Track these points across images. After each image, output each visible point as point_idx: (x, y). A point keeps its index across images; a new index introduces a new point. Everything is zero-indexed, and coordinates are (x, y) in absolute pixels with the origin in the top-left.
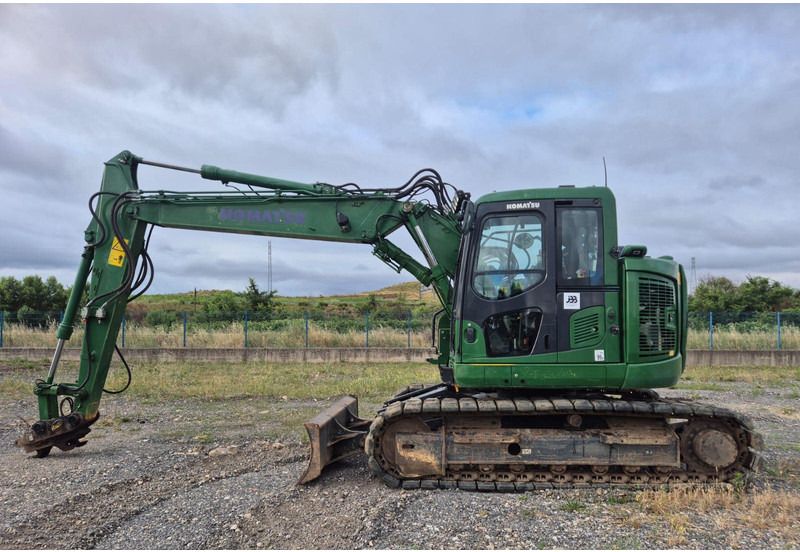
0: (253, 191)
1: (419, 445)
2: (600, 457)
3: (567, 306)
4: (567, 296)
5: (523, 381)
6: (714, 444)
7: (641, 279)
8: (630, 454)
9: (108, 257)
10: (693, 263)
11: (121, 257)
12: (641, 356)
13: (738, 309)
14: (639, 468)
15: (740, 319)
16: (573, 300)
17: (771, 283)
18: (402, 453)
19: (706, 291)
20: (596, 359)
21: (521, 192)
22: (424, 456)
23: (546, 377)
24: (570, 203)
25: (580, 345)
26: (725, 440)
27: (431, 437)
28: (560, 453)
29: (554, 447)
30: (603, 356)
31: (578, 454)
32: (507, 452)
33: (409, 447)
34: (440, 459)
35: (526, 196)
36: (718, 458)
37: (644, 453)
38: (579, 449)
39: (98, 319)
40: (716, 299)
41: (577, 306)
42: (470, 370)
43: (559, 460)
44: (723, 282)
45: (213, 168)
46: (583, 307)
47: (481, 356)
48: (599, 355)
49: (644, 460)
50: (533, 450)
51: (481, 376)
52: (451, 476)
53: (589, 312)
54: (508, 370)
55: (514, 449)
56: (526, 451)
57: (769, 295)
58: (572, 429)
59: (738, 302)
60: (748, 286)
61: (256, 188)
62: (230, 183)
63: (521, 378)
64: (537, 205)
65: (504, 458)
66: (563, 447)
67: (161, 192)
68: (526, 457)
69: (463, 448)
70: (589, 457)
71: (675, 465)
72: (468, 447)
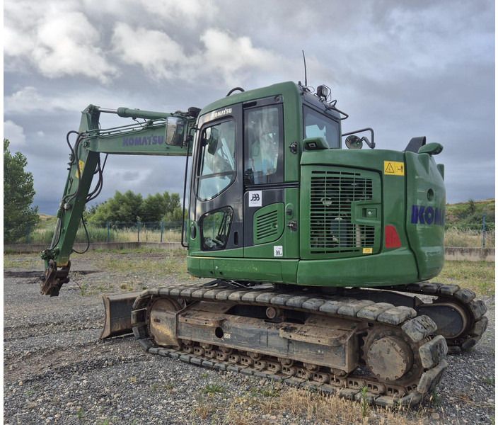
1: (163, 320)
2: (280, 349)
3: (251, 204)
4: (251, 194)
5: (221, 273)
6: (380, 352)
7: (313, 172)
8: (304, 351)
12: (312, 252)
14: (314, 367)
16: (256, 197)
18: (154, 325)
20: (275, 255)
22: (165, 330)
23: (236, 270)
24: (255, 104)
25: (261, 240)
26: (392, 350)
27: (170, 315)
28: (250, 340)
29: (247, 335)
30: (281, 252)
31: (263, 344)
32: (214, 334)
33: (157, 321)
34: (174, 333)
36: (385, 368)
37: (317, 352)
38: (264, 339)
41: (259, 204)
43: (250, 347)
46: (264, 204)
47: (198, 250)
48: (278, 250)
49: (317, 359)
50: (232, 335)
53: (268, 209)
54: (212, 263)
55: (219, 333)
56: (227, 336)
58: (267, 320)
63: (221, 270)
65: (212, 340)
66: (252, 335)
68: (227, 341)
69: (188, 327)
70: (271, 347)
71: (342, 368)
72: (190, 326)
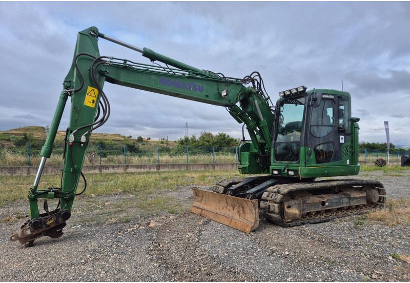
0: (168, 68)
1: (293, 206)
2: (347, 203)
3: (340, 142)
4: (341, 137)
5: (328, 174)
8: (354, 201)
9: (84, 100)
10: (187, 125)
11: (93, 101)
13: (217, 146)
14: (357, 206)
15: (217, 150)
16: (342, 139)
17: (226, 136)
18: (287, 210)
19: (204, 138)
20: (347, 164)
21: (327, 90)
22: (294, 211)
23: (335, 172)
25: (344, 158)
27: (297, 202)
28: (337, 203)
29: (334, 201)
30: (349, 162)
31: (341, 203)
32: (321, 205)
33: (289, 207)
34: (300, 211)
35: (329, 93)
37: (358, 200)
38: (341, 201)
39: (81, 143)
40: (208, 142)
41: (343, 142)
42: (310, 169)
43: (336, 206)
44: (210, 134)
45: (150, 50)
46: (345, 142)
47: (314, 163)
49: (358, 203)
50: (329, 203)
51: (313, 173)
52: (306, 218)
54: (323, 169)
55: (323, 203)
56: (327, 204)
57: (227, 140)
59: (216, 143)
60: (219, 137)
61: (170, 67)
62: (157, 62)
63: (328, 172)
64: (333, 97)
65: (320, 208)
66: (337, 201)
67: (125, 61)
68: (328, 206)
69: (307, 206)
70: (344, 204)
71: (365, 203)
72: (309, 205)
